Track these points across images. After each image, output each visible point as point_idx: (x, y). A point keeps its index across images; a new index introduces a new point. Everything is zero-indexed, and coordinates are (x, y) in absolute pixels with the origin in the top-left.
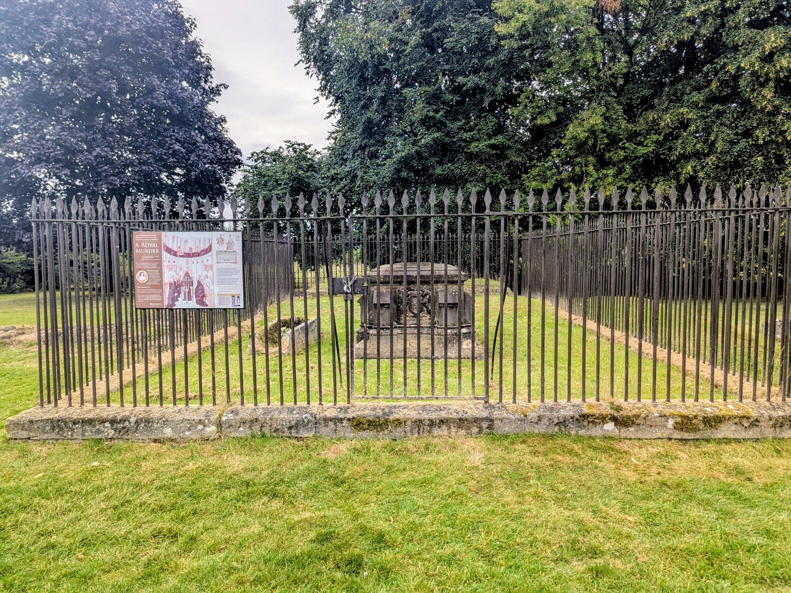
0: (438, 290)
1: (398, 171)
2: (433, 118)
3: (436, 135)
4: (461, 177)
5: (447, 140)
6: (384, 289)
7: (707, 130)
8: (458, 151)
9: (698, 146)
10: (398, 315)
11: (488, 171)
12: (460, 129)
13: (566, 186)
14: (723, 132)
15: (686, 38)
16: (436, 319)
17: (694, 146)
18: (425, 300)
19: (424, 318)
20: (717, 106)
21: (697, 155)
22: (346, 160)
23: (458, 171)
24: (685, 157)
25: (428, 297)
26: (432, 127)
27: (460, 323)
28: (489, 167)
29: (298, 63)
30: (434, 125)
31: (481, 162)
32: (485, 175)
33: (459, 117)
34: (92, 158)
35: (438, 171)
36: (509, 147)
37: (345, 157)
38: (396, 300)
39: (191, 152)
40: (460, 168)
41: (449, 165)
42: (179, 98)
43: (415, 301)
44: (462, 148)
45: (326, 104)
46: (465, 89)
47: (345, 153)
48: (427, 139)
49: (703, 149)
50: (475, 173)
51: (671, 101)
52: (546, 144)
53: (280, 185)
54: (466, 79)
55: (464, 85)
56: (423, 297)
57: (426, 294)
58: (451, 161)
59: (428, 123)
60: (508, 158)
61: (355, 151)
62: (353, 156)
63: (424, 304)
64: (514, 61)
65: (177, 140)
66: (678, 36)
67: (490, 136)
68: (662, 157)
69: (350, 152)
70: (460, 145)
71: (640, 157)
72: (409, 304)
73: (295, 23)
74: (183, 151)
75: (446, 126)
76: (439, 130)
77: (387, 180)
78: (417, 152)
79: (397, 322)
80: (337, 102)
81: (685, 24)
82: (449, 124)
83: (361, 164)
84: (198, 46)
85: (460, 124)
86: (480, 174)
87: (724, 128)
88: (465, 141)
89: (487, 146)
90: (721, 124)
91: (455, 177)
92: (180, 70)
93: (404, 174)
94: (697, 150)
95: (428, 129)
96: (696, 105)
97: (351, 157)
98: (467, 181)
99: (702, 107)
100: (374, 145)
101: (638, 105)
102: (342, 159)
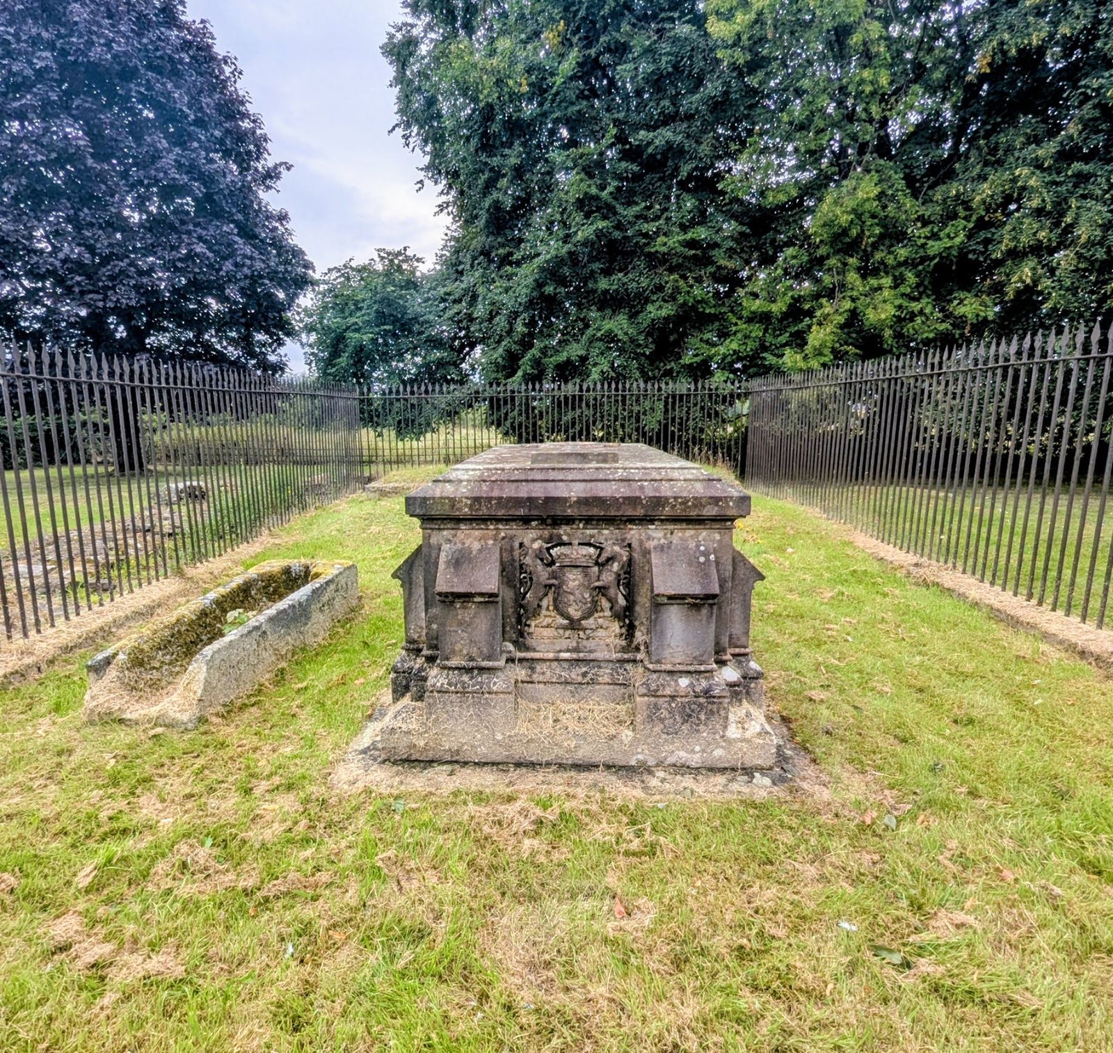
0: (651, 545)
1: (539, 285)
2: (597, 198)
3: (601, 224)
4: (638, 295)
5: (617, 234)
6: (471, 538)
7: (1060, 207)
8: (633, 253)
9: (1042, 235)
10: (519, 621)
11: (681, 283)
12: (637, 217)
13: (807, 307)
14: (1089, 209)
15: (1035, 42)
16: (640, 636)
17: (1035, 234)
18: (608, 577)
19: (601, 633)
20: (1077, 166)
21: (1038, 250)
22: (461, 273)
23: (634, 285)
24: (1015, 255)
25: (616, 566)
26: (593, 212)
27: (719, 650)
28: (684, 277)
29: (394, 129)
30: (599, 209)
31: (671, 270)
32: (677, 290)
33: (635, 199)
34: (58, 264)
35: (603, 284)
36: (716, 245)
37: (460, 268)
38: (513, 573)
39: (225, 258)
40: (637, 279)
41: (620, 275)
42: (203, 174)
43: (573, 580)
44: (640, 247)
45: (435, 192)
46: (650, 150)
47: (461, 263)
48: (585, 231)
49: (1050, 240)
50: (660, 288)
51: (986, 164)
52: (773, 241)
53: (361, 309)
54: (651, 135)
55: (649, 144)
56: (601, 565)
57: (610, 559)
58: (623, 269)
59: (587, 205)
60: (712, 263)
61: (474, 258)
62: (472, 266)
63: (602, 590)
64: (733, 96)
65: (200, 238)
66: (1019, 40)
67: (684, 228)
68: (970, 256)
69: (468, 260)
70: (637, 243)
71: (934, 257)
72: (555, 588)
73: (390, 71)
74: (210, 255)
75: (615, 213)
76: (605, 218)
77: (523, 299)
78: (570, 253)
79: (515, 643)
80: (450, 187)
81: (1031, 19)
82: (620, 209)
83: (483, 276)
84: (242, 103)
85: (638, 208)
86: (669, 289)
87: (1089, 203)
88: (646, 235)
89: (681, 243)
90: (1084, 197)
91: (628, 295)
92: (207, 130)
93: (549, 289)
94: (1038, 240)
95: (587, 216)
96: (1038, 165)
97: (468, 267)
98: (647, 300)
99: (1049, 168)
100: (503, 245)
101: (923, 176)
102: (457, 271)
